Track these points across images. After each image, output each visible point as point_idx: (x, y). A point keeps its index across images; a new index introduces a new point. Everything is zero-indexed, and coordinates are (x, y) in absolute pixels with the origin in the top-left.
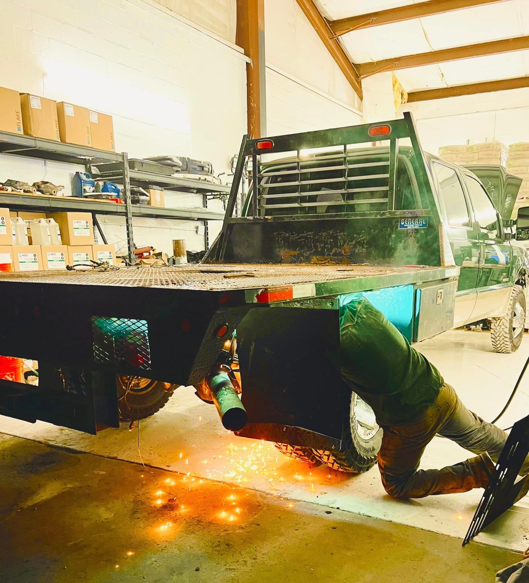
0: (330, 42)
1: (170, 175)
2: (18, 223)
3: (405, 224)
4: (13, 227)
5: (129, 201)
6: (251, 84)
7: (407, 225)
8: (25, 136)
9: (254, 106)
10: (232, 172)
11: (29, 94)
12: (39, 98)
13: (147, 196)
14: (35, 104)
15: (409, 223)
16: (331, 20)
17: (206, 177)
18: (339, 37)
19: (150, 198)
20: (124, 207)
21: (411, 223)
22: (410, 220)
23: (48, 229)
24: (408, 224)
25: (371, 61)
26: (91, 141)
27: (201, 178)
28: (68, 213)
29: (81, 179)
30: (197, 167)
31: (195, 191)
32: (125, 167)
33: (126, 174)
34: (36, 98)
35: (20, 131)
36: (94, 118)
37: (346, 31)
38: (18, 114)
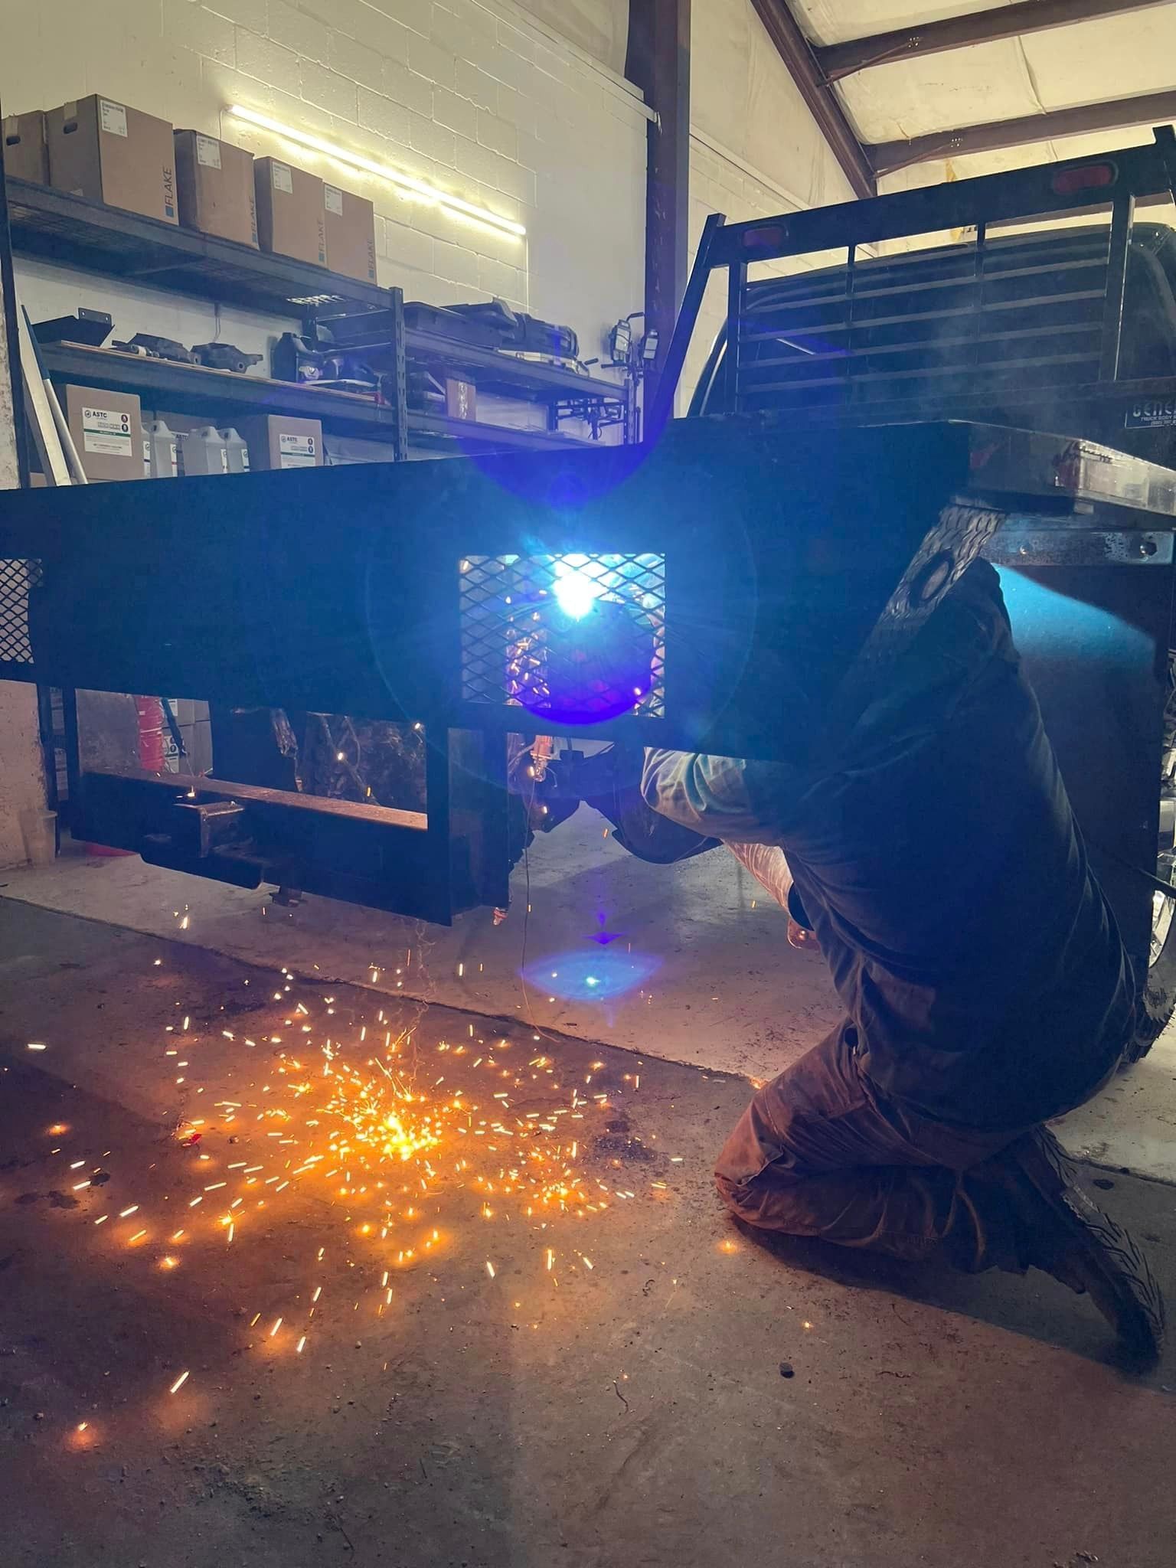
0: (817, 92)
1: (492, 349)
2: (157, 435)
3: (1143, 415)
4: (145, 443)
5: (402, 401)
6: (656, 169)
7: (1150, 419)
8: (183, 230)
9: (662, 216)
10: (612, 358)
11: (195, 132)
12: (217, 143)
13: (439, 392)
14: (207, 156)
15: (1155, 413)
16: (820, 45)
17: (563, 360)
18: (835, 83)
19: (446, 399)
20: (391, 414)
21: (1160, 413)
22: (1158, 405)
23: (223, 451)
24: (1152, 415)
25: (903, 137)
26: (325, 253)
27: (555, 363)
28: (271, 416)
29: (294, 349)
30: (546, 338)
31: (533, 397)
32: (397, 320)
33: (398, 336)
34: (209, 142)
35: (172, 216)
36: (334, 205)
37: (855, 67)
38: (168, 176)
